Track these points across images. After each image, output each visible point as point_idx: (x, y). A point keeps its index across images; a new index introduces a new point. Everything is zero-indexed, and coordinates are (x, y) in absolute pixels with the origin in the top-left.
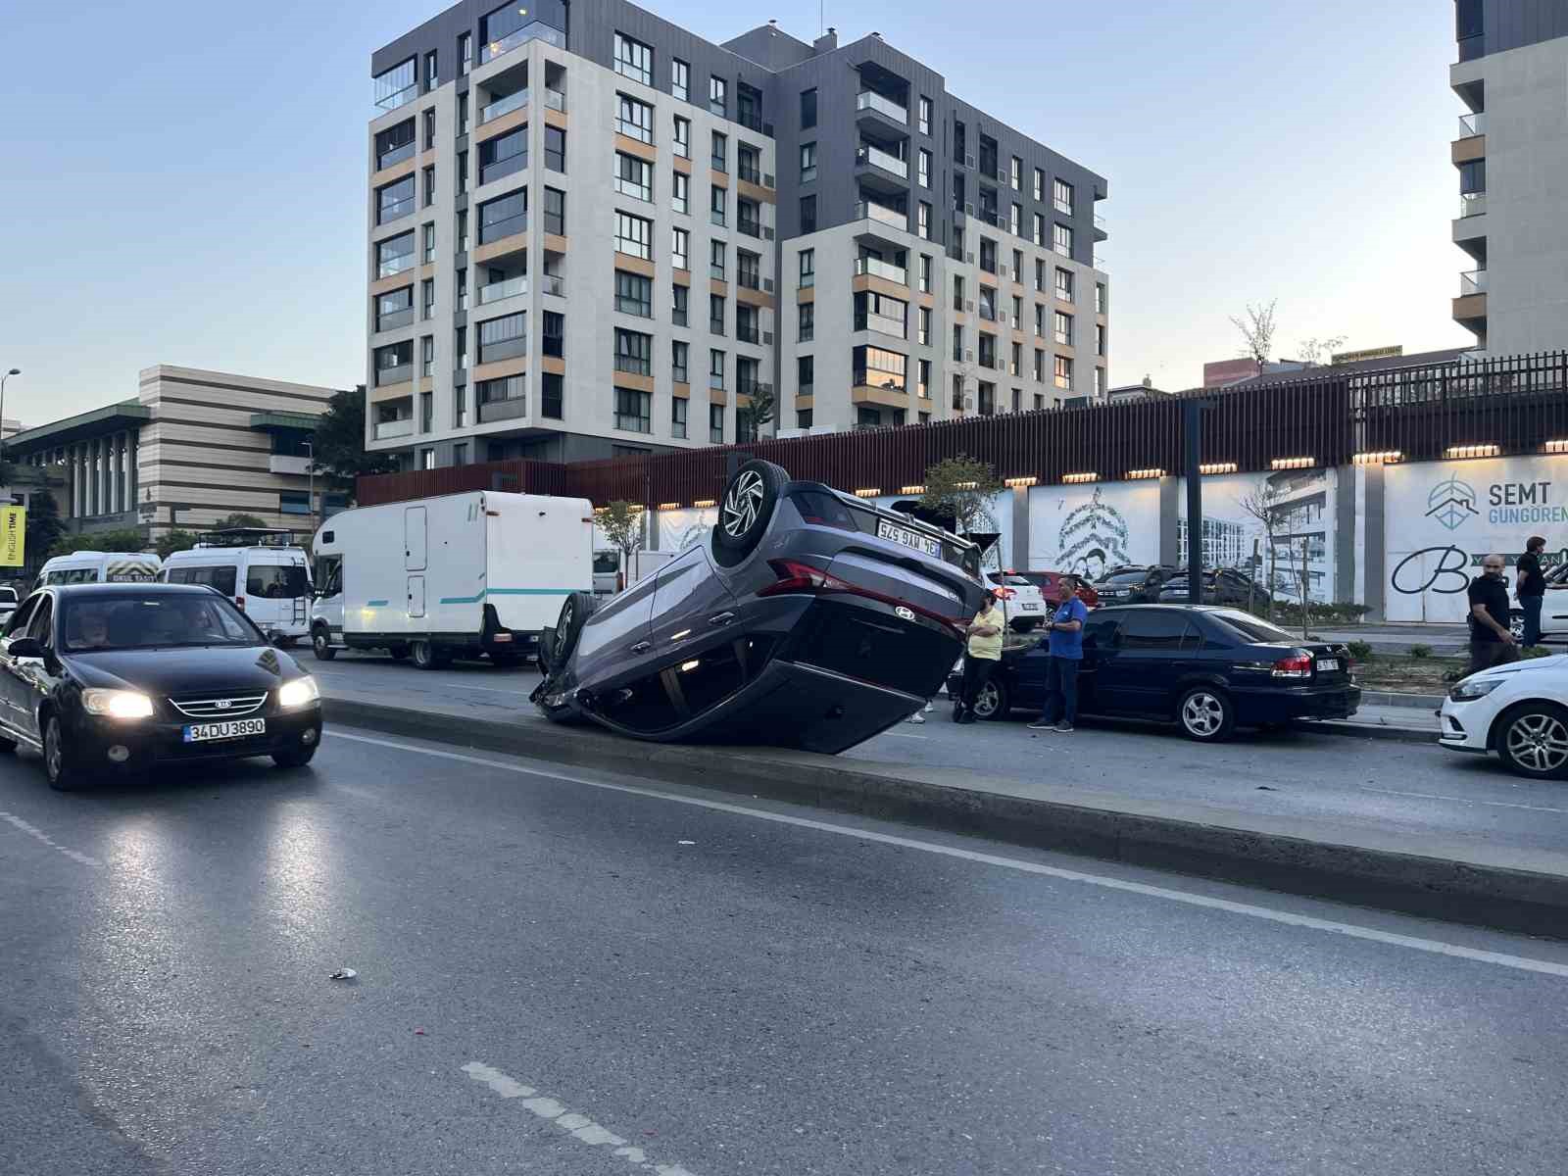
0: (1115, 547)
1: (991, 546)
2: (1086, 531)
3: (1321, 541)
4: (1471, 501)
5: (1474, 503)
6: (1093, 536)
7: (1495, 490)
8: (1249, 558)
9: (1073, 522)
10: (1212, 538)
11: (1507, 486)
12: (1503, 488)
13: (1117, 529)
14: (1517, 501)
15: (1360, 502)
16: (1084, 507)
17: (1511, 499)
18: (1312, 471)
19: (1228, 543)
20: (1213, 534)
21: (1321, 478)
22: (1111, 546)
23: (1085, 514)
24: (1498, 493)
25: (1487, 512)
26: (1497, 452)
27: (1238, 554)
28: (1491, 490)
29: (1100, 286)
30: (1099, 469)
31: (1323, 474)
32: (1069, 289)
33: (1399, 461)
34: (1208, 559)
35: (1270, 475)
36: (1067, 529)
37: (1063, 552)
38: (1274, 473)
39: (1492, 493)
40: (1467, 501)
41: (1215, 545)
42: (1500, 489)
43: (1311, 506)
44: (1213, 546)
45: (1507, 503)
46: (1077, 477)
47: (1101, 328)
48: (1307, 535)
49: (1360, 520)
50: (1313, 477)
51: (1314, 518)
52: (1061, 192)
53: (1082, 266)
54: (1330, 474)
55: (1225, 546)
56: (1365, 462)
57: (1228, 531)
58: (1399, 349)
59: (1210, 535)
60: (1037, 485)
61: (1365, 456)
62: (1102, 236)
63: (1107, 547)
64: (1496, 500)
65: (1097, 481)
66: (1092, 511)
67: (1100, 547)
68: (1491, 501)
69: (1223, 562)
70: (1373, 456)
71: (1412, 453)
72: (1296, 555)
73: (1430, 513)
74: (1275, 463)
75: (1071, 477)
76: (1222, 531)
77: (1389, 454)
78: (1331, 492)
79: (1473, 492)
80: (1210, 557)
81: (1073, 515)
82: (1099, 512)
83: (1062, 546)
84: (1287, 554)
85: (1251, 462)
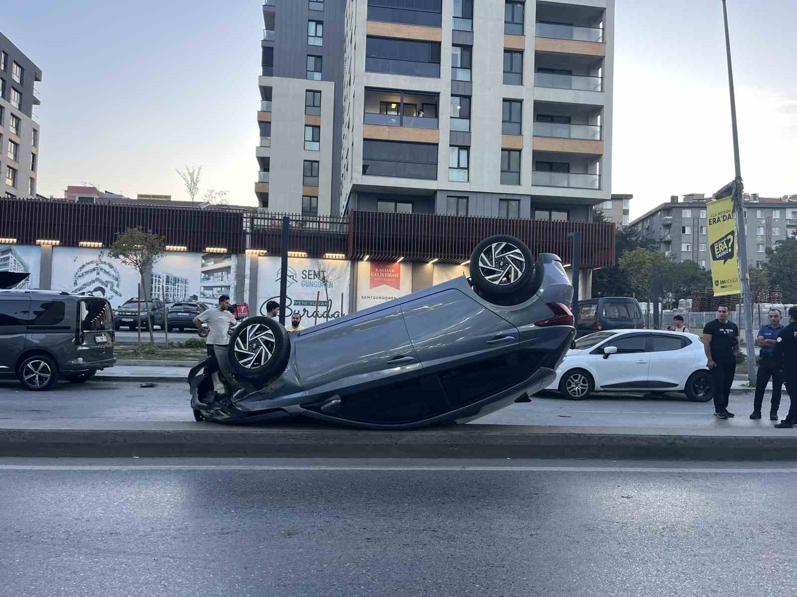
0: (112, 286)
1: (23, 281)
2: (94, 275)
3: (228, 290)
4: (295, 276)
5: (296, 277)
6: (98, 279)
7: (304, 272)
8: (191, 297)
9: (84, 270)
10: (171, 285)
11: (309, 271)
12: (308, 272)
13: (113, 276)
14: (313, 278)
15: (247, 272)
16: (92, 262)
17: (310, 277)
18: (225, 255)
19: (180, 288)
20: (171, 283)
21: (229, 259)
22: (109, 286)
23: (94, 266)
24: (306, 273)
25: (301, 282)
26: (306, 256)
27: (185, 295)
28: (303, 272)
29: (35, 131)
30: (104, 240)
31: (230, 257)
32: (17, 128)
33: (265, 255)
34: (169, 296)
35: (203, 255)
36: (80, 273)
37: (77, 287)
38: (206, 254)
39: (303, 274)
40: (293, 276)
41: (172, 289)
42: (306, 272)
43: (224, 272)
44: (171, 289)
45: (309, 278)
46: (89, 243)
47: (34, 156)
48: (221, 287)
49: (247, 281)
50: (225, 258)
51: (225, 277)
52: (16, 70)
53: (26, 117)
54: (234, 257)
55: (178, 290)
56: (250, 253)
57: (180, 282)
58: (169, 197)
59: (170, 283)
60: (60, 246)
61: (251, 251)
62: (37, 102)
63: (106, 286)
64: (304, 277)
65: (102, 248)
66: (97, 264)
67: (102, 286)
68: (303, 277)
69: (177, 298)
70: (255, 251)
71: (272, 252)
72: (215, 296)
73: (277, 280)
74: (208, 249)
75: (84, 243)
76: (177, 281)
77: (262, 251)
78: (234, 267)
79: (295, 272)
80: (170, 295)
81: (83, 266)
82: (102, 266)
83: (76, 284)
84: (211, 296)
85: (195, 247)
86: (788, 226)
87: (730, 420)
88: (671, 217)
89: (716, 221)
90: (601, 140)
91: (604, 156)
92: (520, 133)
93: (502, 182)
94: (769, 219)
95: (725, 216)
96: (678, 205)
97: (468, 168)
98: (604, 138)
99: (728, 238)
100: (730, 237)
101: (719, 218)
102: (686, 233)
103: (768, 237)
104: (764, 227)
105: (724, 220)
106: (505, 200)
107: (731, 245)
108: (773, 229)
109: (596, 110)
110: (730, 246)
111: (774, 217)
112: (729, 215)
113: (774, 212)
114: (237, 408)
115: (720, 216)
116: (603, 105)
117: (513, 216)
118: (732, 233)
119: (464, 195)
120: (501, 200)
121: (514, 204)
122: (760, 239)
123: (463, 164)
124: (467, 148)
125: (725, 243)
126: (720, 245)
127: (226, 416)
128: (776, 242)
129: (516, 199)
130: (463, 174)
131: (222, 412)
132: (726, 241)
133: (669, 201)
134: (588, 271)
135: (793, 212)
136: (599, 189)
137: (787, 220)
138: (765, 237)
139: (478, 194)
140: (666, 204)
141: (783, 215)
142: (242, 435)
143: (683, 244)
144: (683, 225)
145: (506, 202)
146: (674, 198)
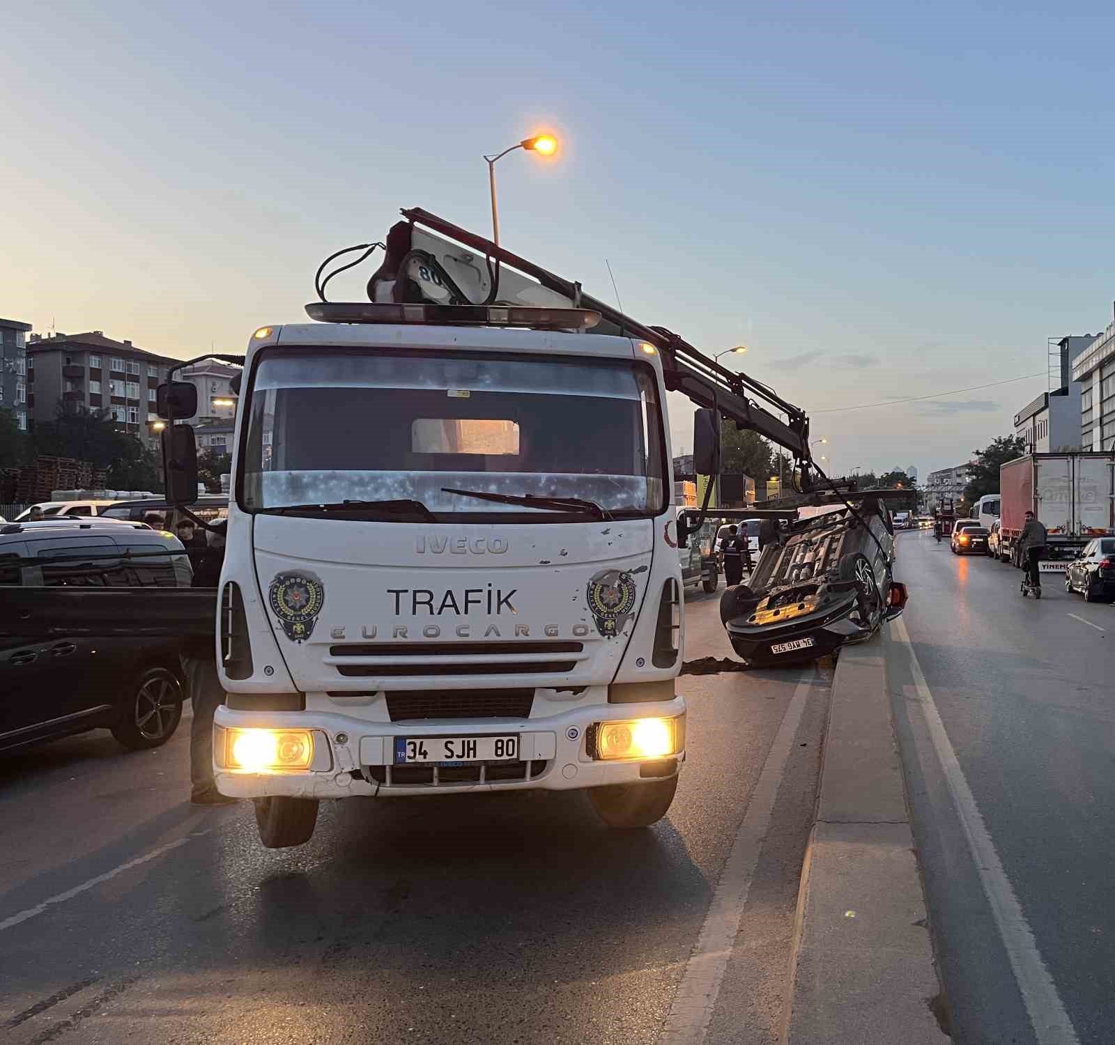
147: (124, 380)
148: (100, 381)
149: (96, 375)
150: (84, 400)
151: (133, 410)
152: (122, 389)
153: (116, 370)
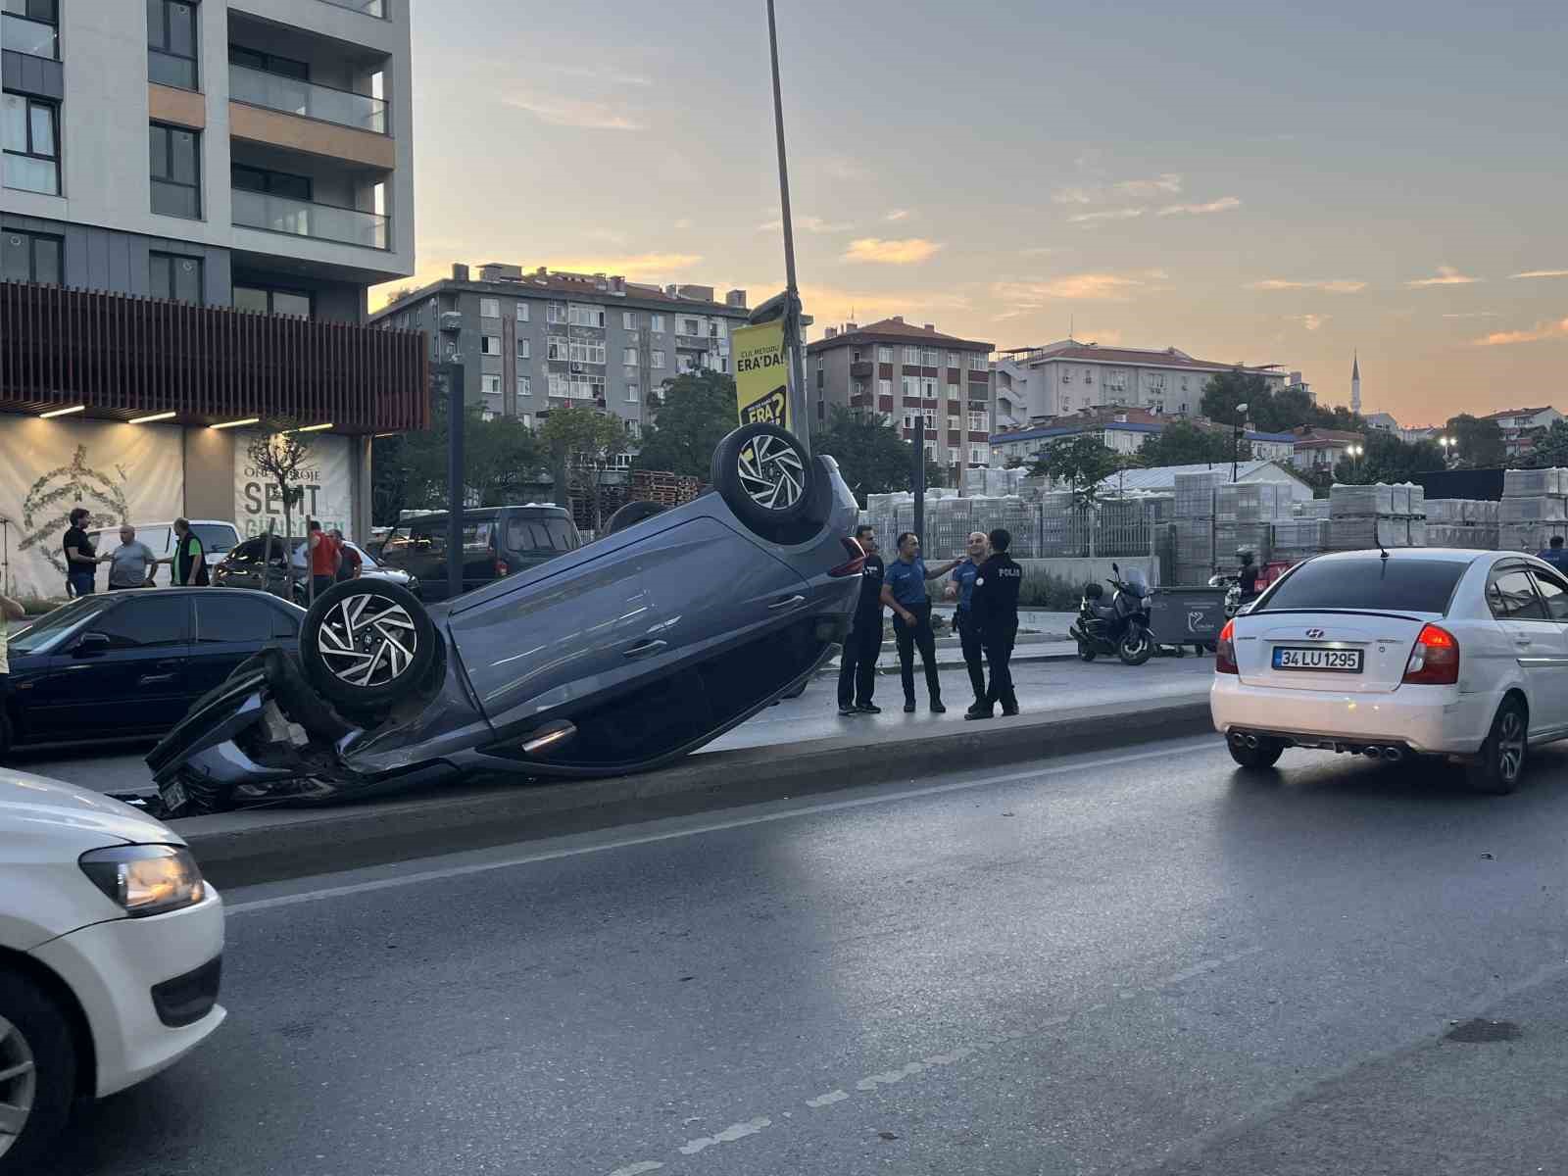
86: (680, 350)
87: (876, 717)
88: (459, 314)
89: (752, 366)
90: (387, 134)
91: (396, 171)
92: (195, 86)
93: (157, 207)
94: (645, 332)
95: (768, 356)
96: (471, 288)
97: (57, 158)
98: (396, 131)
99: (774, 398)
100: (778, 397)
101: (756, 359)
102: (490, 353)
103: (645, 372)
104: (636, 349)
105: (766, 365)
106: (165, 253)
107: (781, 413)
108: (654, 354)
109: (376, 60)
110: (777, 414)
111: (654, 330)
112: (776, 356)
113: (653, 319)
114: (351, 768)
115: (758, 356)
116: (390, 51)
117: (186, 296)
118: (782, 390)
119: (48, 229)
120: (153, 253)
121: (188, 266)
122: (630, 374)
123: (43, 144)
124: (53, 105)
125: (768, 407)
126: (758, 412)
127: (327, 788)
128: (663, 383)
129: (198, 255)
130: (44, 173)
131: (322, 780)
132: (770, 404)
133: (450, 276)
134: (362, 441)
135: (687, 322)
136: (387, 250)
137: (678, 337)
138: (639, 369)
139: (91, 234)
140: (445, 281)
141: (670, 326)
142: (383, 819)
143: (484, 377)
144: (484, 333)
145: (167, 260)
146: (461, 271)
147: (920, 376)
148: (891, 379)
149: (887, 372)
150: (872, 405)
151: (929, 412)
152: (917, 387)
153: (911, 363)
